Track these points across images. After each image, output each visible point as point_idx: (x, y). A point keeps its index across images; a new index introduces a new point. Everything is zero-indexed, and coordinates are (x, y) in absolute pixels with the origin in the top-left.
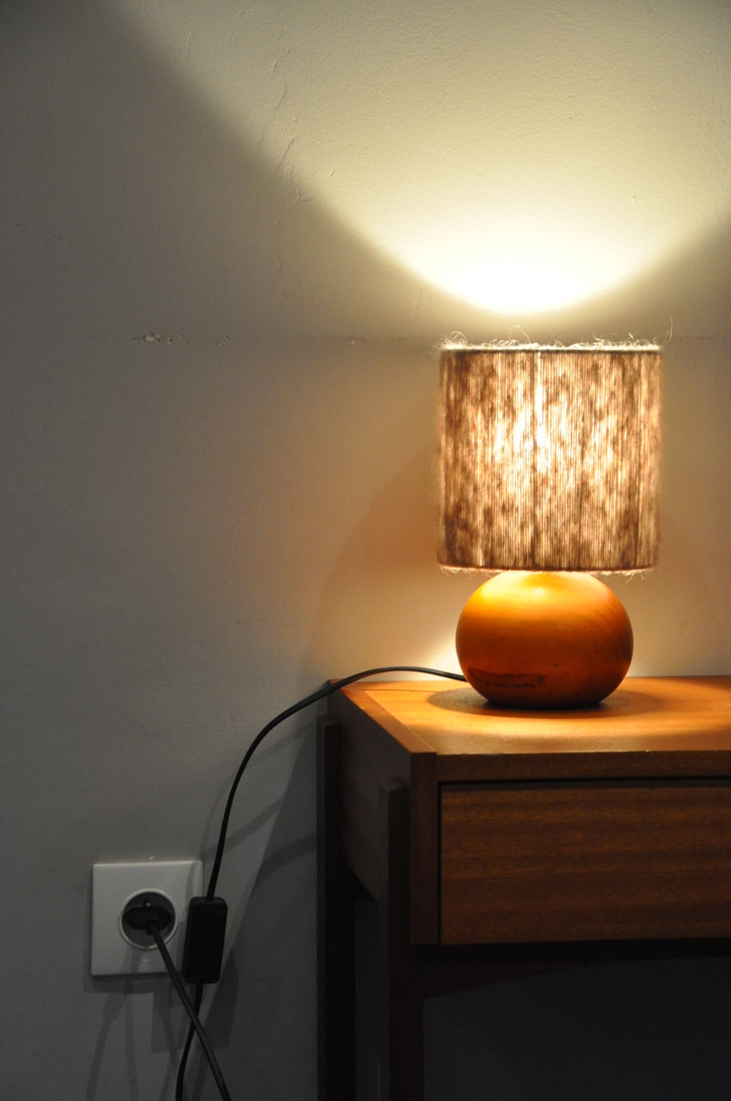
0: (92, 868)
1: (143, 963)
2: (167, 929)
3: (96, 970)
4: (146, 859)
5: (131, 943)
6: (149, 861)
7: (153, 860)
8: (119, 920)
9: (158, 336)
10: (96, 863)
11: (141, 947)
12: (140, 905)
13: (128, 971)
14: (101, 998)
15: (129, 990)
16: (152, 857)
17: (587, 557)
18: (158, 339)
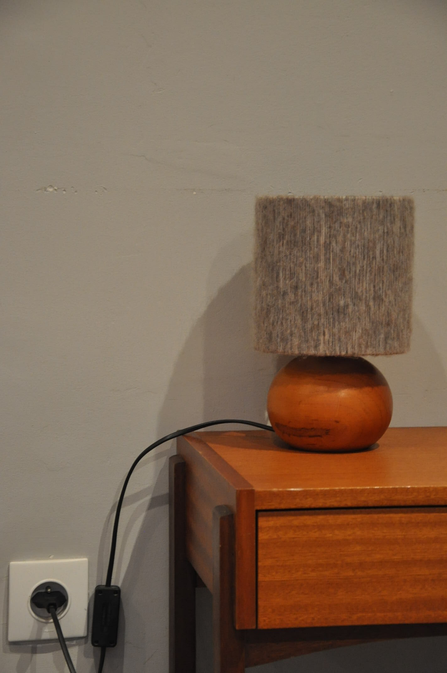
0: (9, 564)
1: (46, 632)
2: (62, 607)
3: (11, 638)
4: (48, 558)
5: (37, 617)
6: (51, 559)
7: (53, 559)
8: (28, 602)
9: (56, 188)
10: (11, 561)
11: (44, 621)
12: (43, 591)
13: (34, 638)
14: (15, 657)
15: (34, 651)
16: (53, 556)
17: (360, 345)
18: (55, 190)
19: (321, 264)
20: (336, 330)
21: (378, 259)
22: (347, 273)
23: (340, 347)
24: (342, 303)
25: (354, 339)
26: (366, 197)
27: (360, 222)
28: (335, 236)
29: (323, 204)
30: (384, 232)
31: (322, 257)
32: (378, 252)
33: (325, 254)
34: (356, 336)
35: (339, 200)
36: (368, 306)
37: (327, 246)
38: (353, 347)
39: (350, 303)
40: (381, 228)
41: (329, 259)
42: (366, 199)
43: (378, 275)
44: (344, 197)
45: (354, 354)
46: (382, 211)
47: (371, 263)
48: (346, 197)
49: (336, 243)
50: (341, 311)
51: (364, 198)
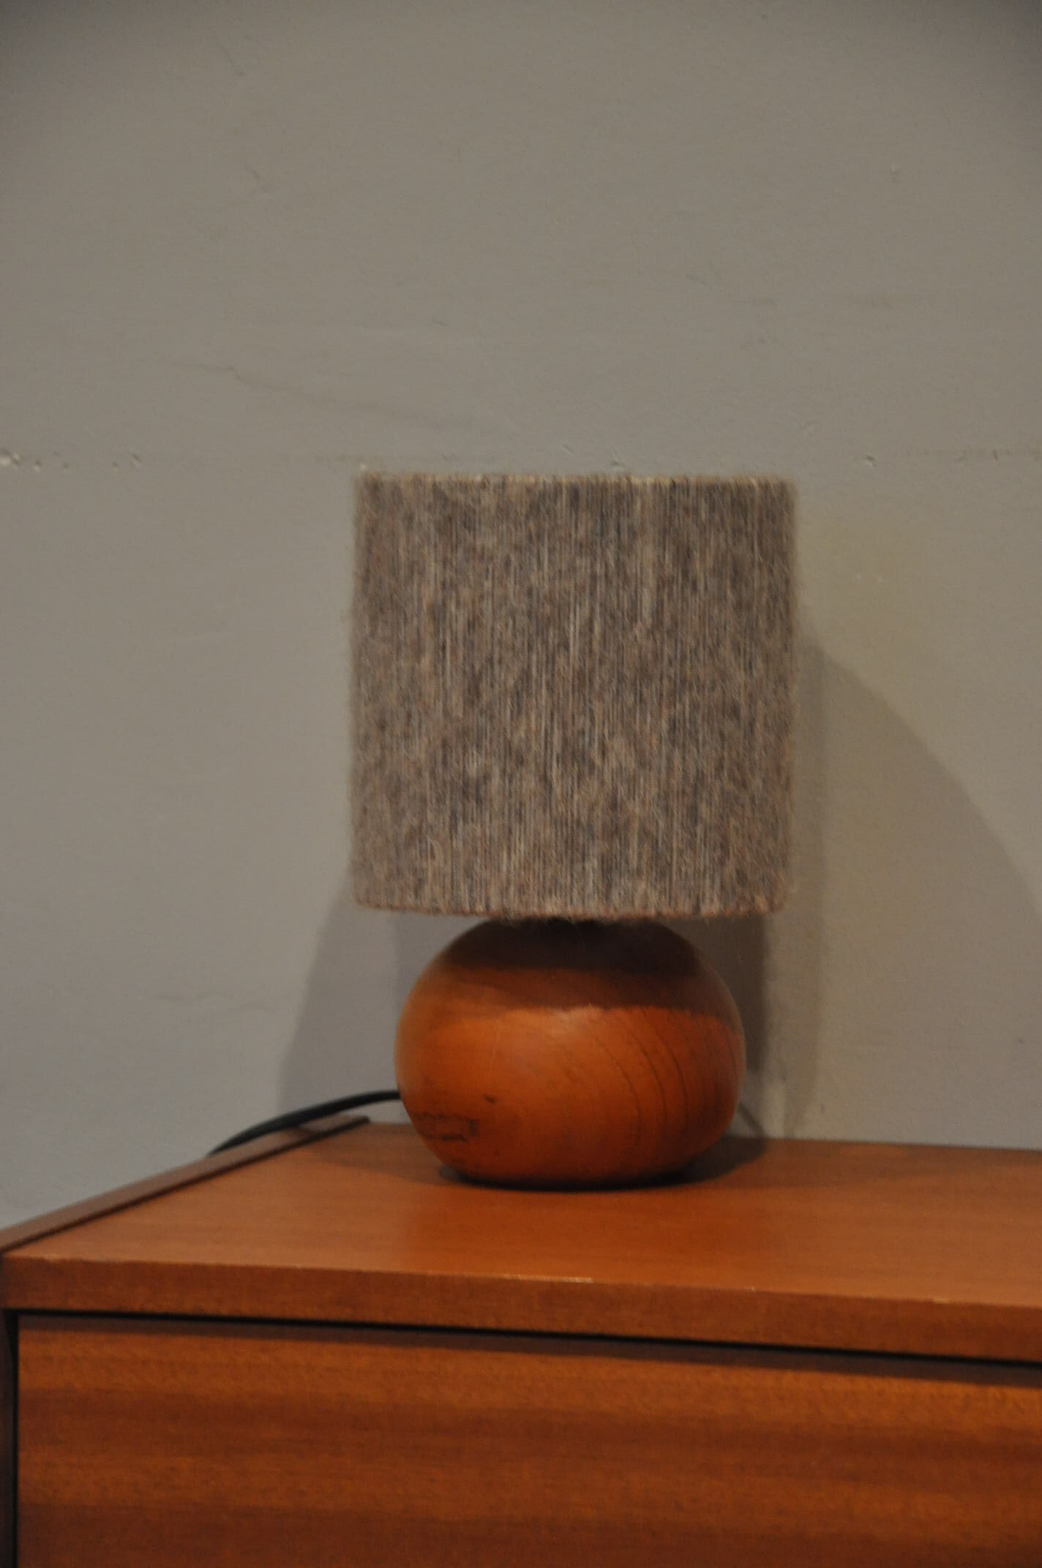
9: (17, 457)
17: (522, 889)
18: (16, 462)
19: (426, 662)
20: (458, 844)
21: (574, 650)
22: (484, 686)
23: (471, 890)
24: (473, 769)
25: (504, 869)
26: (537, 477)
27: (518, 548)
28: (454, 586)
29: (430, 499)
30: (594, 577)
31: (429, 643)
32: (573, 630)
33: (436, 633)
34: (509, 863)
35: (465, 487)
36: (545, 780)
37: (438, 614)
38: (504, 892)
39: (496, 771)
40: (583, 563)
41: (444, 648)
42: (536, 484)
43: (577, 694)
44: (479, 478)
45: (505, 911)
46: (584, 516)
47: (551, 660)
48: (485, 477)
49: (458, 603)
50: (472, 791)
51: (532, 480)
